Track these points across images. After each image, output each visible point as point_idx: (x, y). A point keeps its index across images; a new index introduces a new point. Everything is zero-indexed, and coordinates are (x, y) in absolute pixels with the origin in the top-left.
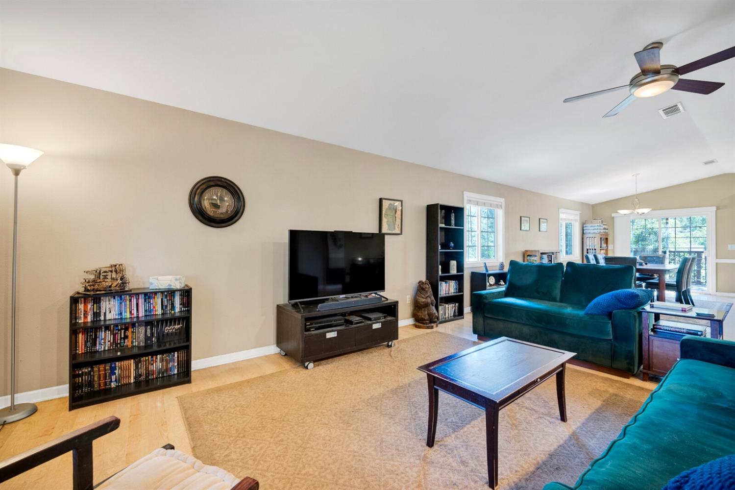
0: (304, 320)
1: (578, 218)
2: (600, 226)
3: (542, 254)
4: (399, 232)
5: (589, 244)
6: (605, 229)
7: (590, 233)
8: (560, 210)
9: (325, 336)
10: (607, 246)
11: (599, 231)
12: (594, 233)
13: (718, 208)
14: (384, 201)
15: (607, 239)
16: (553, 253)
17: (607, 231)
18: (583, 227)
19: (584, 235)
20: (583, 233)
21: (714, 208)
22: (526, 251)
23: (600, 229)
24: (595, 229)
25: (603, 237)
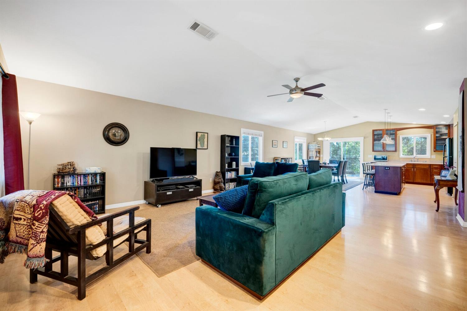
0: (157, 186)
1: (305, 141)
2: (316, 145)
3: (282, 159)
4: (207, 148)
5: (310, 154)
6: (318, 147)
7: (311, 149)
8: (295, 137)
9: (167, 193)
10: (320, 155)
11: (315, 148)
12: (313, 149)
13: (364, 138)
14: (198, 133)
15: (320, 152)
16: (288, 159)
17: (320, 148)
18: (308, 146)
19: (309, 150)
20: (308, 149)
21: (363, 138)
22: (275, 158)
23: (316, 147)
24: (313, 147)
25: (318, 151)
